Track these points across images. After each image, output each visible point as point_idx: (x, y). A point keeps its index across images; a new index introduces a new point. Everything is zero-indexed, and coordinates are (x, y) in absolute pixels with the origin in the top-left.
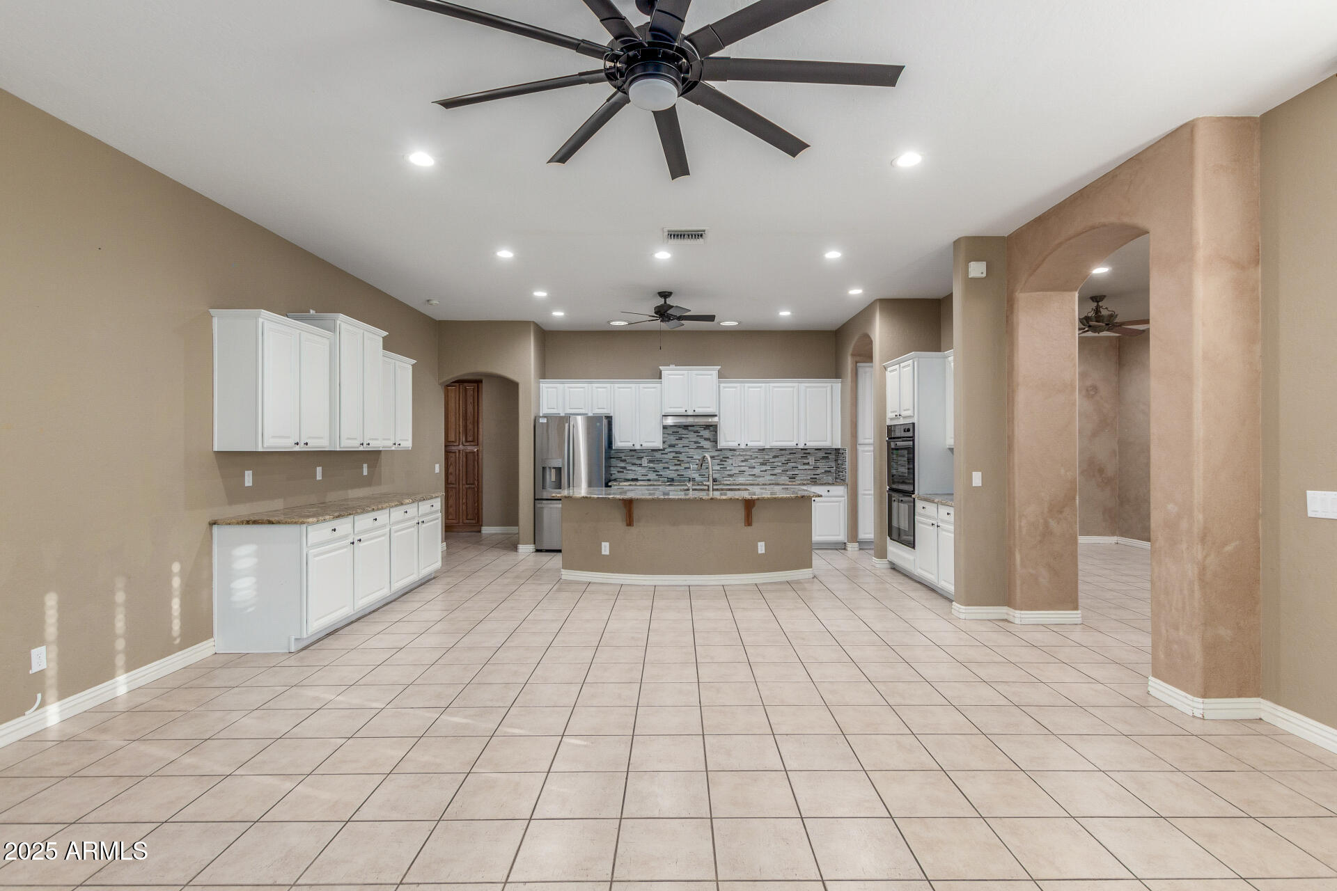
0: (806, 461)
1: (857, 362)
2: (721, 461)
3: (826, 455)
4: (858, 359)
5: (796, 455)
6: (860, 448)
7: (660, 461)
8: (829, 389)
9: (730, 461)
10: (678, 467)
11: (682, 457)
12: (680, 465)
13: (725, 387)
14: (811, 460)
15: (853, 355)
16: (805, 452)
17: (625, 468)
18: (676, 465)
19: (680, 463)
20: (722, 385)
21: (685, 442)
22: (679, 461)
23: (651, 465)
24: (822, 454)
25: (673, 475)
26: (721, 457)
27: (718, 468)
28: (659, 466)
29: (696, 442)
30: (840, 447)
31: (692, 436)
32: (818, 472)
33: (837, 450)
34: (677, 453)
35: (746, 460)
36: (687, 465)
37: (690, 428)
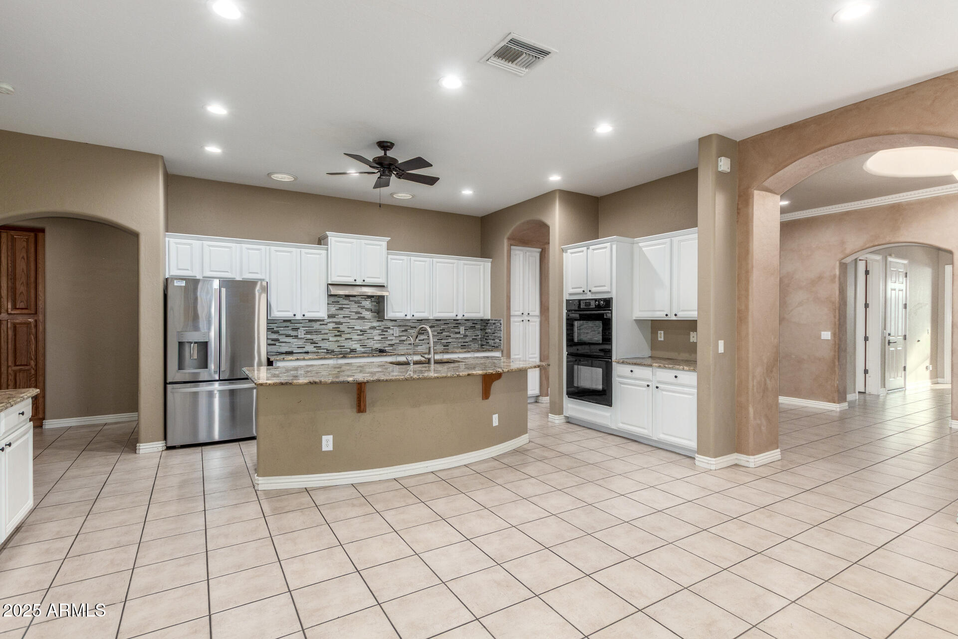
0: (456, 330)
1: (511, 245)
2: (383, 331)
3: (473, 325)
4: (512, 242)
5: (449, 325)
6: (512, 319)
7: (318, 332)
8: (482, 267)
9: (390, 331)
10: (339, 338)
11: (342, 328)
12: (340, 336)
13: (392, 259)
14: (462, 330)
15: (509, 239)
16: (457, 323)
17: (277, 340)
18: (336, 336)
19: (340, 333)
20: (390, 257)
21: (346, 312)
22: (339, 331)
23: (309, 336)
24: (469, 324)
25: (333, 346)
26: (382, 328)
27: (379, 338)
28: (316, 338)
29: (357, 313)
30: (490, 318)
31: (354, 307)
32: (467, 340)
33: (486, 321)
34: (337, 323)
35: (406, 330)
36: (348, 336)
37: (352, 299)
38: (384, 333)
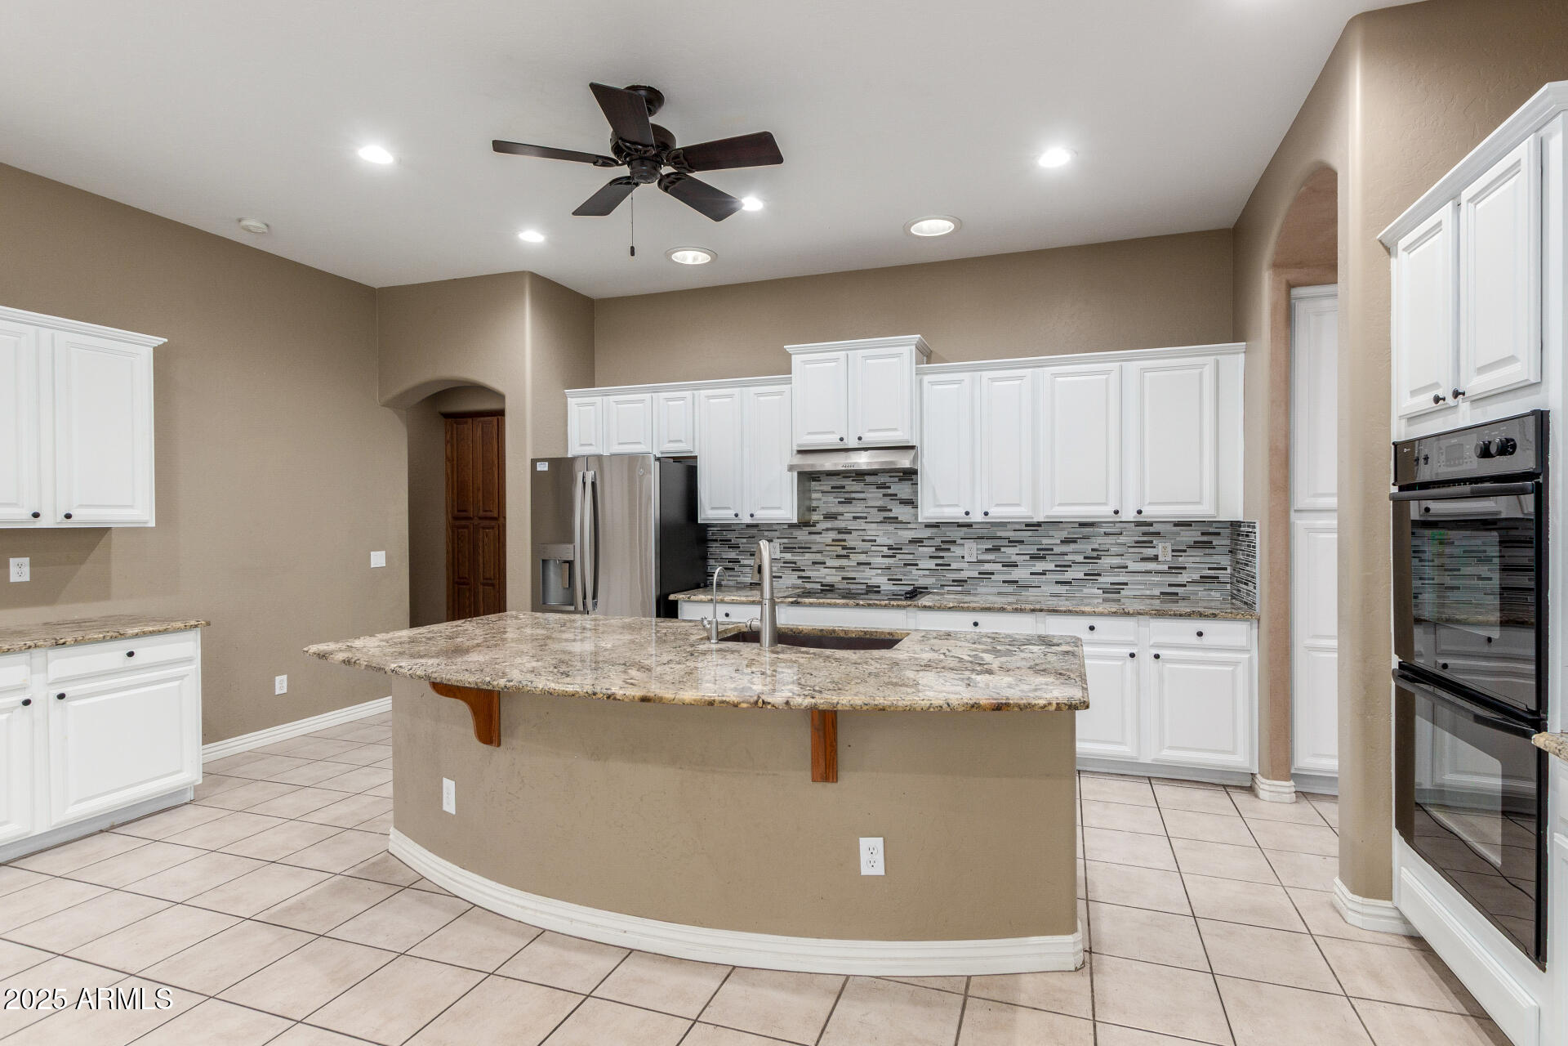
0: (1150, 552)
1: (1290, 286)
2: (938, 549)
3: (1205, 538)
4: (1293, 275)
5: (1122, 539)
6: (1300, 523)
7: (805, 549)
8: (1208, 373)
9: (957, 551)
10: (844, 562)
11: (852, 540)
12: (847, 557)
13: (933, 383)
14: (1163, 549)
15: (1276, 266)
16: (1147, 531)
17: (737, 561)
18: (838, 556)
19: (848, 551)
20: (927, 379)
21: (858, 508)
22: (844, 548)
23: (788, 556)
24: (1190, 536)
25: (833, 577)
26: (937, 542)
27: (931, 564)
28: (804, 559)
29: (882, 509)
30: (1241, 520)
31: (875, 497)
32: (1184, 578)
33: (1235, 525)
34: (840, 531)
35: (996, 549)
36: (862, 558)
37: (868, 479)
38: (941, 554)
